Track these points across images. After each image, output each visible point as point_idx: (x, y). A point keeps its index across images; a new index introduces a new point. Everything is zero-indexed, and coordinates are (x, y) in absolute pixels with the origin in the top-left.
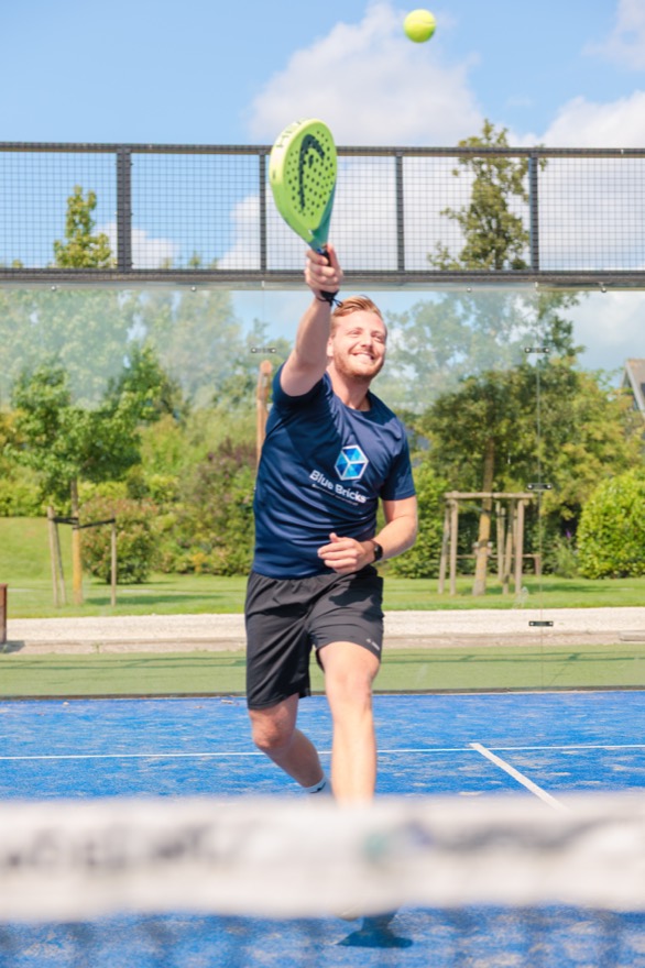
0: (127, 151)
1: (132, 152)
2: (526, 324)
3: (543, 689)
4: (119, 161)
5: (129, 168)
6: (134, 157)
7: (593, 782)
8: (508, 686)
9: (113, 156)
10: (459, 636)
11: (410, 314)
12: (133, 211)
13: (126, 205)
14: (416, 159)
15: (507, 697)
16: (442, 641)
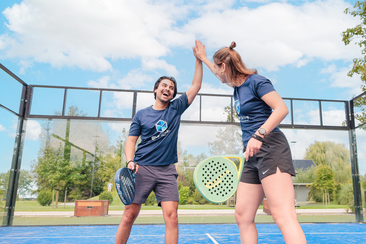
0: (136, 92)
1: (137, 92)
2: (239, 146)
3: (232, 223)
4: (134, 94)
5: (136, 96)
6: (138, 93)
7: (233, 241)
8: (224, 223)
9: (133, 93)
10: (219, 214)
11: (213, 143)
12: (137, 105)
13: (135, 104)
14: (205, 96)
15: (223, 225)
16: (214, 215)
